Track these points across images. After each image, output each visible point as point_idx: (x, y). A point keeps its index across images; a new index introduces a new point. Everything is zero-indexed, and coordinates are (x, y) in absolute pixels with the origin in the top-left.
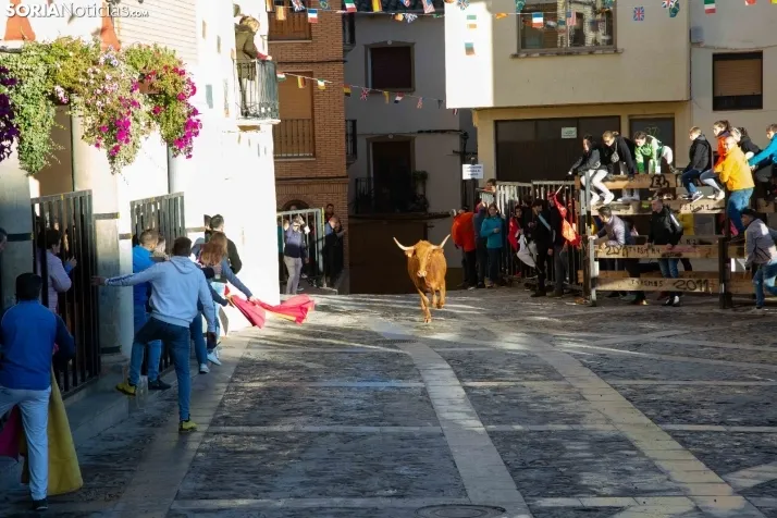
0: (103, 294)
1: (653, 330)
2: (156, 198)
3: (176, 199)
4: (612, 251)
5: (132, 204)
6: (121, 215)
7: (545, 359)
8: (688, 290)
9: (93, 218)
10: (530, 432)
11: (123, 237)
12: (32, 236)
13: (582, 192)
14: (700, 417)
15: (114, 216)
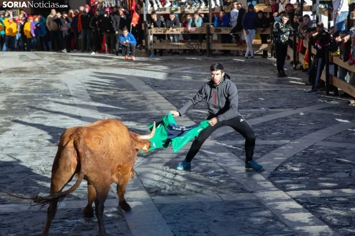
1: (177, 67)
4: (158, 31)
7: (128, 81)
8: (193, 48)
13: (144, 4)
14: (199, 106)
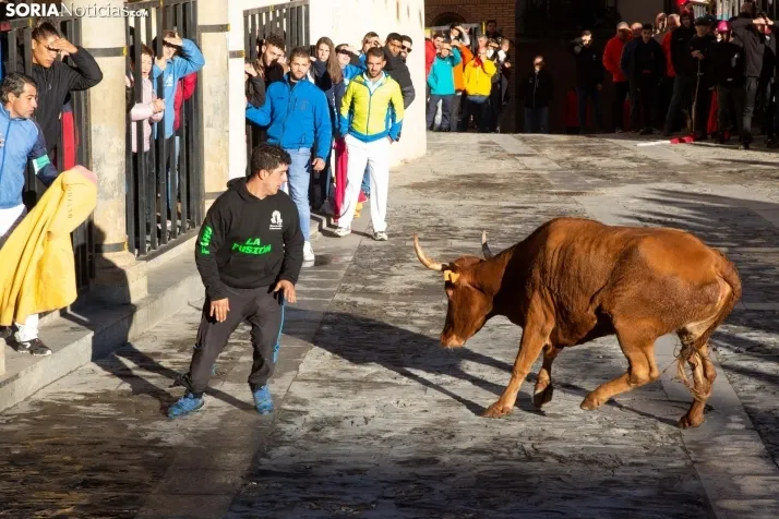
0: (209, 126)
2: (276, 7)
3: (299, 8)
5: (246, 14)
6: (231, 27)
7: (770, 219)
9: (198, 29)
10: (747, 310)
11: (234, 55)
12: (125, 52)
15: (224, 28)
